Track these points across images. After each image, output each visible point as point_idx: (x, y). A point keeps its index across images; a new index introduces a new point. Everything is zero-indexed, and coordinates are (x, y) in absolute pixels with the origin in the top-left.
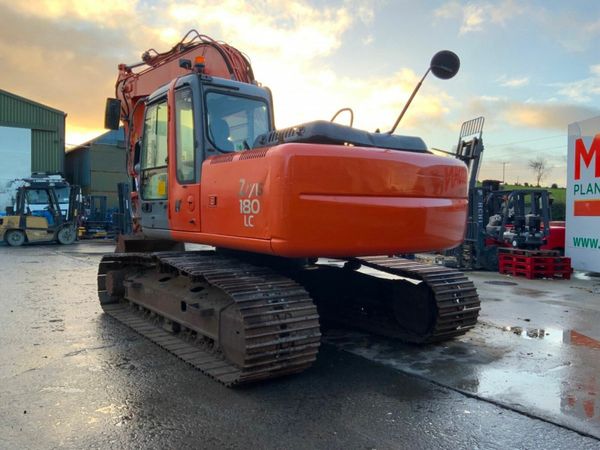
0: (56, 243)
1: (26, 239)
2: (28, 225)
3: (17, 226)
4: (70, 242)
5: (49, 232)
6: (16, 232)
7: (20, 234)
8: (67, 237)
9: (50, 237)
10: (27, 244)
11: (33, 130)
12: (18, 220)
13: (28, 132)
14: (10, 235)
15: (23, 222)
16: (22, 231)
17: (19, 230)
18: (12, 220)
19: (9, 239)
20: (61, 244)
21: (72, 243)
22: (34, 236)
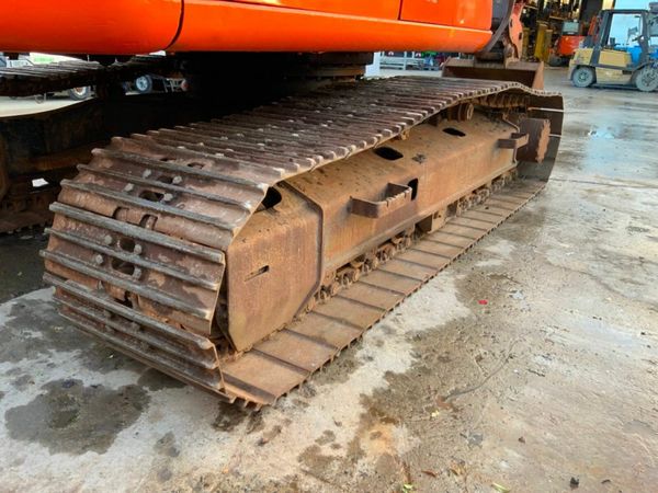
0: (631, 88)
1: (595, 81)
2: (600, 62)
3: (586, 62)
4: (651, 89)
5: (625, 72)
6: (585, 70)
7: (589, 72)
8: (648, 81)
9: (625, 79)
10: (593, 85)
12: (590, 55)
14: (577, 74)
15: (595, 57)
16: (592, 68)
17: (587, 67)
18: (583, 53)
19: (576, 77)
20: (638, 90)
21: (654, 91)
22: (605, 76)
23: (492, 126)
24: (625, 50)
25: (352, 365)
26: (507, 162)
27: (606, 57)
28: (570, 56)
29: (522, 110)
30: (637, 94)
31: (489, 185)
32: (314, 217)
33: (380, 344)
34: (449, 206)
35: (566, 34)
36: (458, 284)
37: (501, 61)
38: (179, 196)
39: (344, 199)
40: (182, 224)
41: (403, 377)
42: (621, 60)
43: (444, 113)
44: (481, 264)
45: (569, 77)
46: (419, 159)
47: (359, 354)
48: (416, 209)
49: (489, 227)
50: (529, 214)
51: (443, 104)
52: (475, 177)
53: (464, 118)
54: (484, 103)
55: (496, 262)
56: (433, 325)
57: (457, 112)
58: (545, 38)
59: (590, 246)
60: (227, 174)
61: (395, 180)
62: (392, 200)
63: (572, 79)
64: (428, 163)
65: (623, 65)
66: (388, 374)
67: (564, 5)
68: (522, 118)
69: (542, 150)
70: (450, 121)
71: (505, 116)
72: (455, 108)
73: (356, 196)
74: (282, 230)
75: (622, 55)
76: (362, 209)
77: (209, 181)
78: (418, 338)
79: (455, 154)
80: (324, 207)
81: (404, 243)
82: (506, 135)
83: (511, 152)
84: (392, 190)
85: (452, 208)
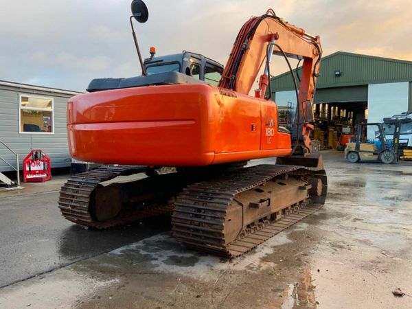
0: (379, 162)
1: (359, 159)
2: (361, 149)
3: (353, 149)
4: (390, 162)
5: (374, 154)
6: (353, 154)
7: (355, 155)
8: (387, 158)
9: (375, 158)
10: (359, 161)
11: (410, 82)
12: (355, 146)
13: (407, 84)
14: (350, 155)
15: (357, 147)
16: (357, 153)
17: (355, 152)
18: (351, 145)
19: (349, 157)
20: (383, 163)
21: (391, 163)
22: (364, 156)
23: (297, 181)
24: (373, 143)
25: (255, 252)
26: (304, 195)
27: (363, 147)
28: (345, 146)
29: (309, 175)
30: (383, 165)
31: (298, 204)
32: (241, 207)
33: (263, 248)
34: (283, 210)
35: (344, 134)
36: (287, 235)
37: (302, 154)
38: (212, 198)
39: (248, 203)
40: (214, 204)
41: (271, 255)
42: (371, 148)
43: (277, 177)
44: (295, 230)
45: (346, 157)
46: (270, 192)
47: (256, 250)
48: (270, 209)
49: (299, 219)
50: (315, 216)
51: (276, 174)
52: (291, 200)
53: (284, 179)
54: (292, 173)
55: (302, 229)
56: (279, 244)
57: (282, 177)
58: (333, 135)
59: (337, 225)
60: (223, 192)
61: (263, 198)
62: (263, 203)
63: (347, 158)
64: (273, 194)
65: (373, 150)
66: (266, 254)
67: (343, 117)
68: (309, 178)
69: (319, 191)
70: (280, 180)
71: (302, 178)
72: (281, 175)
73: (252, 202)
74: (234, 209)
75: (371, 145)
76: (254, 206)
77: (218, 194)
78: (275, 247)
79: (283, 191)
80: (244, 204)
81: (267, 223)
82: (303, 185)
83: (305, 191)
84: (262, 201)
85: (284, 211)
